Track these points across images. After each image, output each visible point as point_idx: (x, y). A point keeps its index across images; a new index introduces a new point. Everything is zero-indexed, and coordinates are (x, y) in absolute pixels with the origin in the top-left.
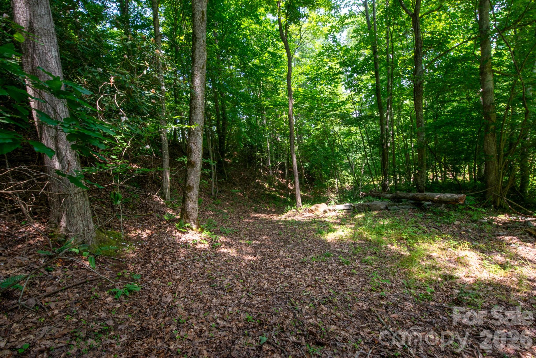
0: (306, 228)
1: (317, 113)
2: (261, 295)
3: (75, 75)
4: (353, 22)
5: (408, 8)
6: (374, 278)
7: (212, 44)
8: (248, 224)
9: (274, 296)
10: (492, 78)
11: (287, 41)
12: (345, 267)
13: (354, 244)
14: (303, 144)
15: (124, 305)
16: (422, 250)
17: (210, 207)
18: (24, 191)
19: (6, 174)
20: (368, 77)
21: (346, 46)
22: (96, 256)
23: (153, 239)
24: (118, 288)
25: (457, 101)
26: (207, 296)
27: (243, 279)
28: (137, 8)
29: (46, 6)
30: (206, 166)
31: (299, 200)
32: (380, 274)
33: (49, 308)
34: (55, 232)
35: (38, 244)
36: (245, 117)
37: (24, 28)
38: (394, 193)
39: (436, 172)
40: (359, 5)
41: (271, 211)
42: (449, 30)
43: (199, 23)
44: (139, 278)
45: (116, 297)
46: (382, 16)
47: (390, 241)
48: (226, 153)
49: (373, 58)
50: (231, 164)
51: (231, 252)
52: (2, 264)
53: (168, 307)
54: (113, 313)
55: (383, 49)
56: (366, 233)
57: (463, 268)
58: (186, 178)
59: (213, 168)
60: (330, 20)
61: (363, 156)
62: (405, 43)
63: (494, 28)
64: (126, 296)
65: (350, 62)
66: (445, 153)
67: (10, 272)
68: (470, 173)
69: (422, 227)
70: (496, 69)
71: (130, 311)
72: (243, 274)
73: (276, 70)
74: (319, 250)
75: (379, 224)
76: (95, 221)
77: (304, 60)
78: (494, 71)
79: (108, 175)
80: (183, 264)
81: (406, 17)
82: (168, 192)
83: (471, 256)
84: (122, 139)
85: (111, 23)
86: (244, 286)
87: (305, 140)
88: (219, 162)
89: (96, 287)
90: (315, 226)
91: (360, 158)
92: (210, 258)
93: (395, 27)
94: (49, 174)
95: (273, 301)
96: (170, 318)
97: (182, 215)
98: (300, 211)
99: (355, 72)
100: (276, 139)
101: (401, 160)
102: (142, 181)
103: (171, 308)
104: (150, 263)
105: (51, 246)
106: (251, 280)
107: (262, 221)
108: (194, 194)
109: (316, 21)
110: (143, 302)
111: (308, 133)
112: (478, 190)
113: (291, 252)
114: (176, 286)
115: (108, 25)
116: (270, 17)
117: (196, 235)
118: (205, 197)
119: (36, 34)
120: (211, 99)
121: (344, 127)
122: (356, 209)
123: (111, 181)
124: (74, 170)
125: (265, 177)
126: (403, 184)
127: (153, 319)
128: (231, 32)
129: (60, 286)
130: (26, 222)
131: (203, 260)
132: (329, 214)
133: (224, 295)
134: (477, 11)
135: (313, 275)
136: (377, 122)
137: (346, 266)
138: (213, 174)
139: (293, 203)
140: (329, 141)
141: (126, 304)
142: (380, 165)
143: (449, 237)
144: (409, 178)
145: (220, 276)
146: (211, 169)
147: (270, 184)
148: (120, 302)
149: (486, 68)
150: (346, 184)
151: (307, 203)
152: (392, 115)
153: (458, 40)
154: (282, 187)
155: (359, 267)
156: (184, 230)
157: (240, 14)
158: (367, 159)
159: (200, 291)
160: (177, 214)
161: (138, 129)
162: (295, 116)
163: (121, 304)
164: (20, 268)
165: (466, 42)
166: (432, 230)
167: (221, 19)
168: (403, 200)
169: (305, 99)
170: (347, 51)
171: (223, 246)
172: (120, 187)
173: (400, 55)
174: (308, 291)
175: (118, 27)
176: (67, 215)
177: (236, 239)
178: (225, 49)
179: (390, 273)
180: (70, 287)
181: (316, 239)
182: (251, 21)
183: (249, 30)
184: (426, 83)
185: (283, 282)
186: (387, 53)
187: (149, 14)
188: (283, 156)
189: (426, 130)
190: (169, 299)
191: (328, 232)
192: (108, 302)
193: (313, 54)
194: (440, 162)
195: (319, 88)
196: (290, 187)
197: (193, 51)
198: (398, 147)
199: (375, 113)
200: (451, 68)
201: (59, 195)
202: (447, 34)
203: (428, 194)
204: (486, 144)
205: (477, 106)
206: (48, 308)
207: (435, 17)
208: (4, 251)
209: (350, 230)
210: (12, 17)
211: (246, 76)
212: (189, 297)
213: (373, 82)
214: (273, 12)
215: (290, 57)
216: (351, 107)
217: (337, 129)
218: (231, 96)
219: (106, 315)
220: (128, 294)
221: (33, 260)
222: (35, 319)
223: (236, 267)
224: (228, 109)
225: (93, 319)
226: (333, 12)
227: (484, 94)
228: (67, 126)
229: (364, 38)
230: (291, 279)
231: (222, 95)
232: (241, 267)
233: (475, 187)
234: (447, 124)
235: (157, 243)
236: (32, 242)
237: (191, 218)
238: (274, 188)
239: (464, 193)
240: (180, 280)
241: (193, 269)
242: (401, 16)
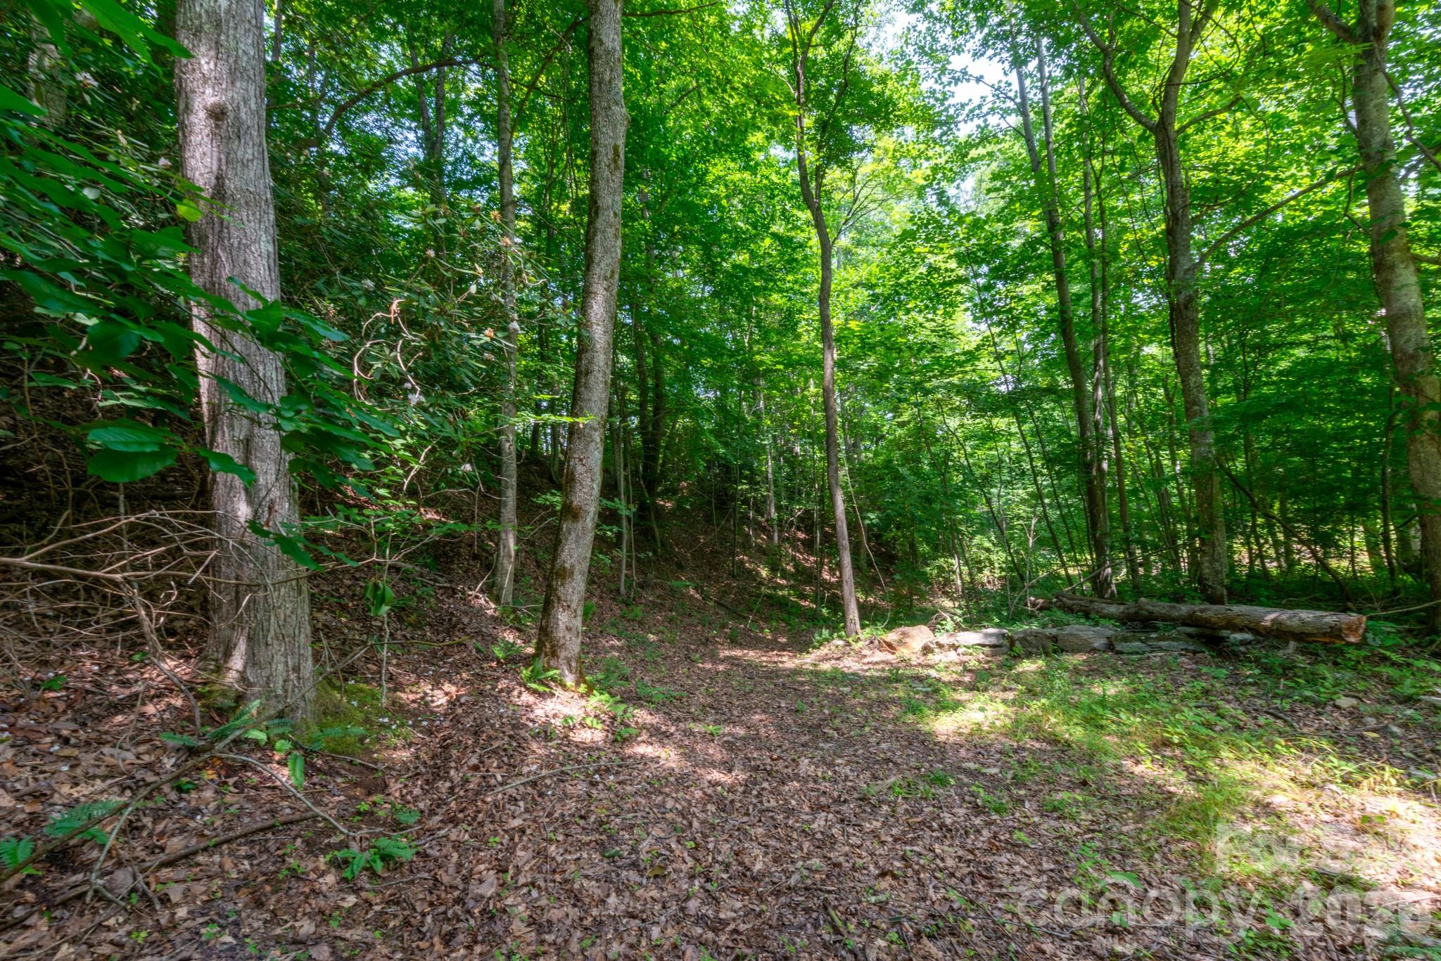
0: (873, 695)
1: (898, 382)
2: (746, 893)
3: (309, 293)
4: (990, 154)
5: (1143, 112)
6: (1088, 865)
7: (635, 220)
8: (713, 677)
9: (783, 899)
10: (1413, 279)
11: (819, 209)
12: (993, 823)
13: (1015, 752)
14: (861, 463)
15: (366, 901)
16: (1234, 783)
17: (614, 625)
18: (152, 574)
19: (115, 531)
20: (1037, 287)
21: (973, 214)
22: (308, 753)
23: (459, 711)
24: (355, 847)
25: (1307, 343)
26: (591, 885)
27: (694, 839)
28: (464, 141)
29: (257, 140)
30: (608, 517)
31: (853, 614)
32: (1106, 852)
33: (165, 900)
34: (213, 682)
35: (166, 716)
36: (711, 395)
37: (201, 190)
38: (1131, 603)
39: (1260, 546)
40: (1006, 113)
41: (775, 641)
42: (1267, 157)
43: (607, 173)
44: (412, 820)
45: (347, 874)
46: (1070, 136)
47: (1130, 747)
48: (659, 483)
49: (1047, 240)
50: (672, 513)
51: (663, 755)
52: (65, 768)
53: (483, 912)
54: (334, 924)
55: (1077, 216)
56: (1053, 720)
57: (1389, 855)
58: (555, 546)
59: (625, 523)
60: (930, 153)
61: (1031, 495)
62: (1137, 197)
63: (1406, 142)
64: (373, 874)
65: (986, 253)
66: (1281, 488)
67: (84, 790)
68: (1372, 550)
69: (1228, 708)
70: (1426, 253)
71: (380, 922)
72: (696, 824)
73: (790, 278)
74: (913, 763)
75: (1090, 694)
76: (317, 657)
77: (863, 252)
78: (1417, 259)
79: (364, 536)
80: (534, 784)
81: (1136, 134)
82: (507, 582)
83: (1412, 816)
84: (407, 447)
85: (402, 175)
86: (698, 860)
87: (868, 453)
88: (643, 507)
89: (299, 841)
90: (900, 692)
91: (1023, 501)
92: (608, 770)
93: (1108, 160)
94: (219, 531)
95: (781, 916)
96: (486, 948)
97: (540, 646)
98: (856, 646)
99: (999, 278)
100: (791, 450)
101: (1144, 507)
102: (445, 554)
103: (492, 918)
104: (447, 778)
105: (198, 722)
106: (717, 842)
107: (750, 671)
108: (574, 590)
109: (894, 157)
110: (418, 894)
111: (875, 433)
112: (1404, 603)
113: (831, 765)
114: (511, 850)
115: (393, 182)
116: (778, 152)
117: (573, 703)
118: (601, 598)
119: (229, 203)
120: (629, 351)
121: (974, 417)
122: (1018, 648)
123: (369, 552)
124: (283, 524)
125: (762, 551)
126: (1155, 578)
127: (438, 947)
128: (681, 192)
129: (203, 836)
130: (145, 654)
131: (588, 775)
132: (936, 657)
133: (640, 884)
134: (1349, 102)
135: (896, 840)
136: (1068, 403)
137: (995, 817)
138: (626, 537)
139: (836, 622)
140: (933, 455)
141: (370, 896)
142: (1082, 523)
143: (1325, 744)
144: (1175, 561)
145: (632, 827)
146: (619, 525)
147: (774, 569)
148: (356, 891)
149: (1391, 251)
150: (986, 572)
151: (874, 623)
152: (1108, 384)
153: (1295, 183)
154: (806, 576)
155: (1037, 825)
156: (541, 689)
157: (705, 149)
158: (1043, 505)
159: (573, 867)
160: (527, 642)
161: (447, 425)
162: (841, 391)
163: (358, 896)
164: (109, 782)
165: (1321, 185)
166: (1262, 721)
167: (660, 162)
168: (1160, 624)
169: (867, 347)
170: (977, 225)
171: (644, 736)
172: (391, 567)
173: (1124, 229)
174: (883, 892)
175: (417, 185)
176: (250, 639)
177: (678, 719)
178: (665, 231)
179: (1137, 850)
180: (228, 841)
181: (904, 728)
182: (732, 165)
183: (726, 186)
184: (1206, 299)
185: (808, 856)
186: (1086, 225)
187: (489, 154)
188: (808, 494)
189: (1217, 425)
190: (488, 890)
191: (938, 710)
192: (324, 888)
193: (885, 236)
194: (1268, 516)
195: (903, 319)
196: (826, 576)
197: (589, 239)
198: (1135, 471)
199: (1061, 380)
200: (1281, 256)
201: (237, 586)
202: (1260, 167)
203: (1238, 609)
204: (1415, 464)
205: (1372, 358)
206: (161, 900)
207: (1220, 128)
208: (75, 731)
209: (1002, 708)
210: (178, 165)
211: (715, 295)
212: (542, 884)
213: (1052, 300)
214: (785, 139)
215: (826, 246)
216: (990, 366)
217: (953, 423)
218: (676, 342)
219: (313, 929)
220: (379, 866)
221: (147, 758)
222: (122, 932)
223: (677, 800)
224: (668, 374)
225: (278, 940)
226: (937, 132)
227: (1393, 323)
228: (291, 414)
229: (1021, 192)
230: (832, 849)
231: (654, 340)
232: (689, 803)
233: (1395, 592)
234: (1282, 407)
235: (469, 722)
236: (150, 709)
237: (563, 654)
238: (782, 577)
239: (1359, 611)
240: (523, 831)
241: (560, 800)
242: (1123, 131)
